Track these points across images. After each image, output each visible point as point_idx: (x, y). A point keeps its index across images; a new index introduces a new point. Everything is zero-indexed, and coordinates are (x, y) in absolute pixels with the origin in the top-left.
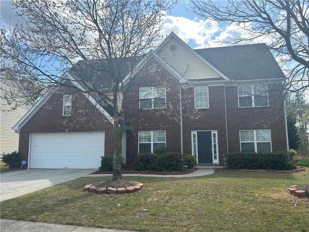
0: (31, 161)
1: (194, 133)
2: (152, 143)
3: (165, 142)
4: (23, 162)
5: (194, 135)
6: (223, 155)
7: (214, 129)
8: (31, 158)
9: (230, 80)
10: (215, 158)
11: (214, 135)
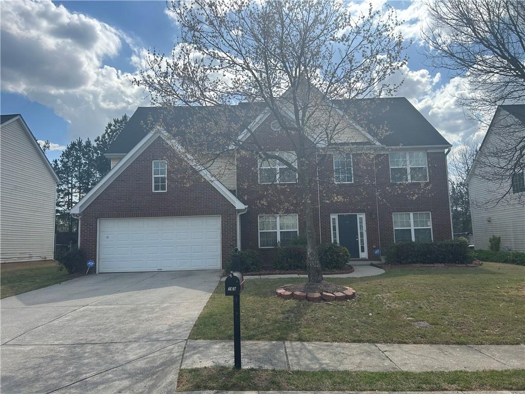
0: (101, 260)
1: (334, 217)
2: (278, 231)
3: (298, 230)
4: (89, 263)
5: (334, 219)
6: (374, 246)
7: (361, 211)
8: (100, 257)
9: (383, 146)
10: (363, 251)
11: (361, 219)
